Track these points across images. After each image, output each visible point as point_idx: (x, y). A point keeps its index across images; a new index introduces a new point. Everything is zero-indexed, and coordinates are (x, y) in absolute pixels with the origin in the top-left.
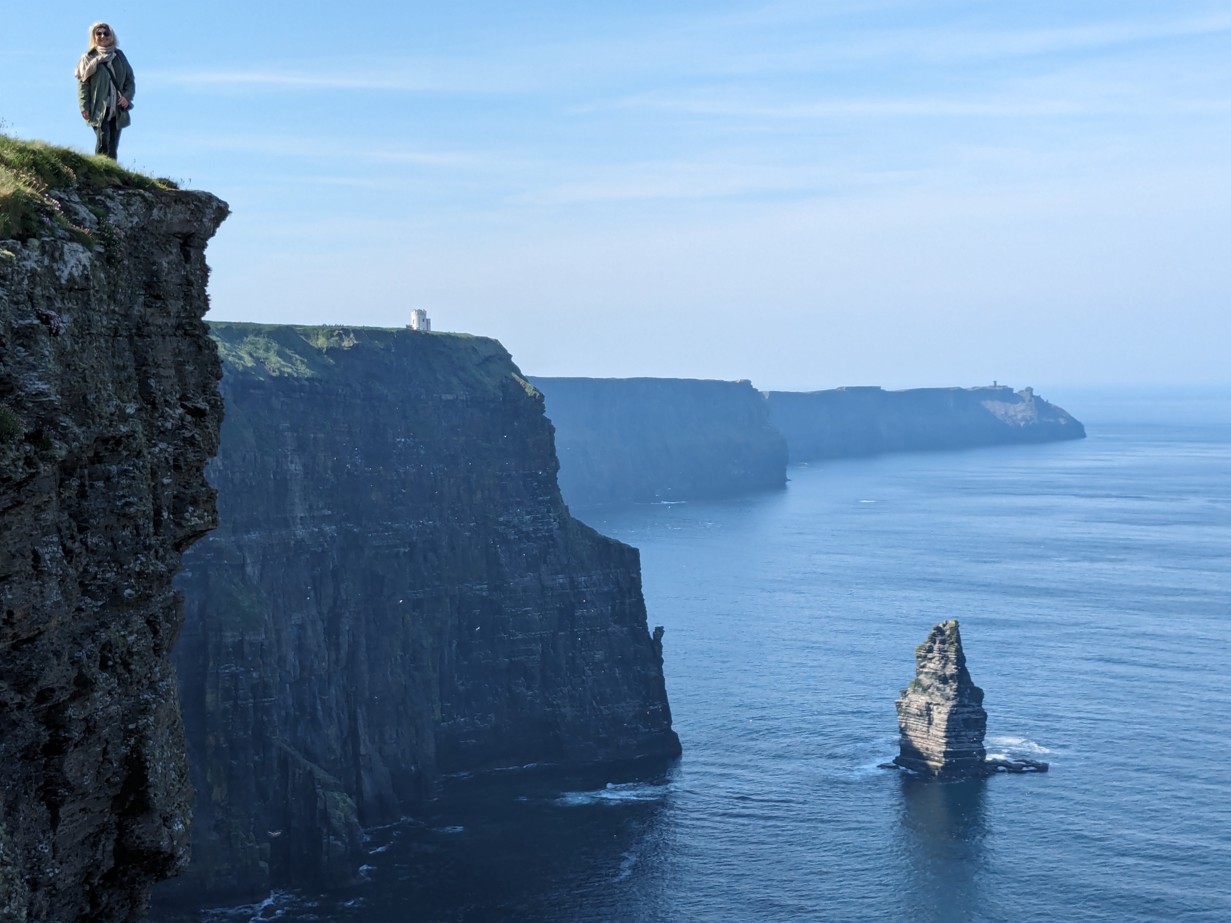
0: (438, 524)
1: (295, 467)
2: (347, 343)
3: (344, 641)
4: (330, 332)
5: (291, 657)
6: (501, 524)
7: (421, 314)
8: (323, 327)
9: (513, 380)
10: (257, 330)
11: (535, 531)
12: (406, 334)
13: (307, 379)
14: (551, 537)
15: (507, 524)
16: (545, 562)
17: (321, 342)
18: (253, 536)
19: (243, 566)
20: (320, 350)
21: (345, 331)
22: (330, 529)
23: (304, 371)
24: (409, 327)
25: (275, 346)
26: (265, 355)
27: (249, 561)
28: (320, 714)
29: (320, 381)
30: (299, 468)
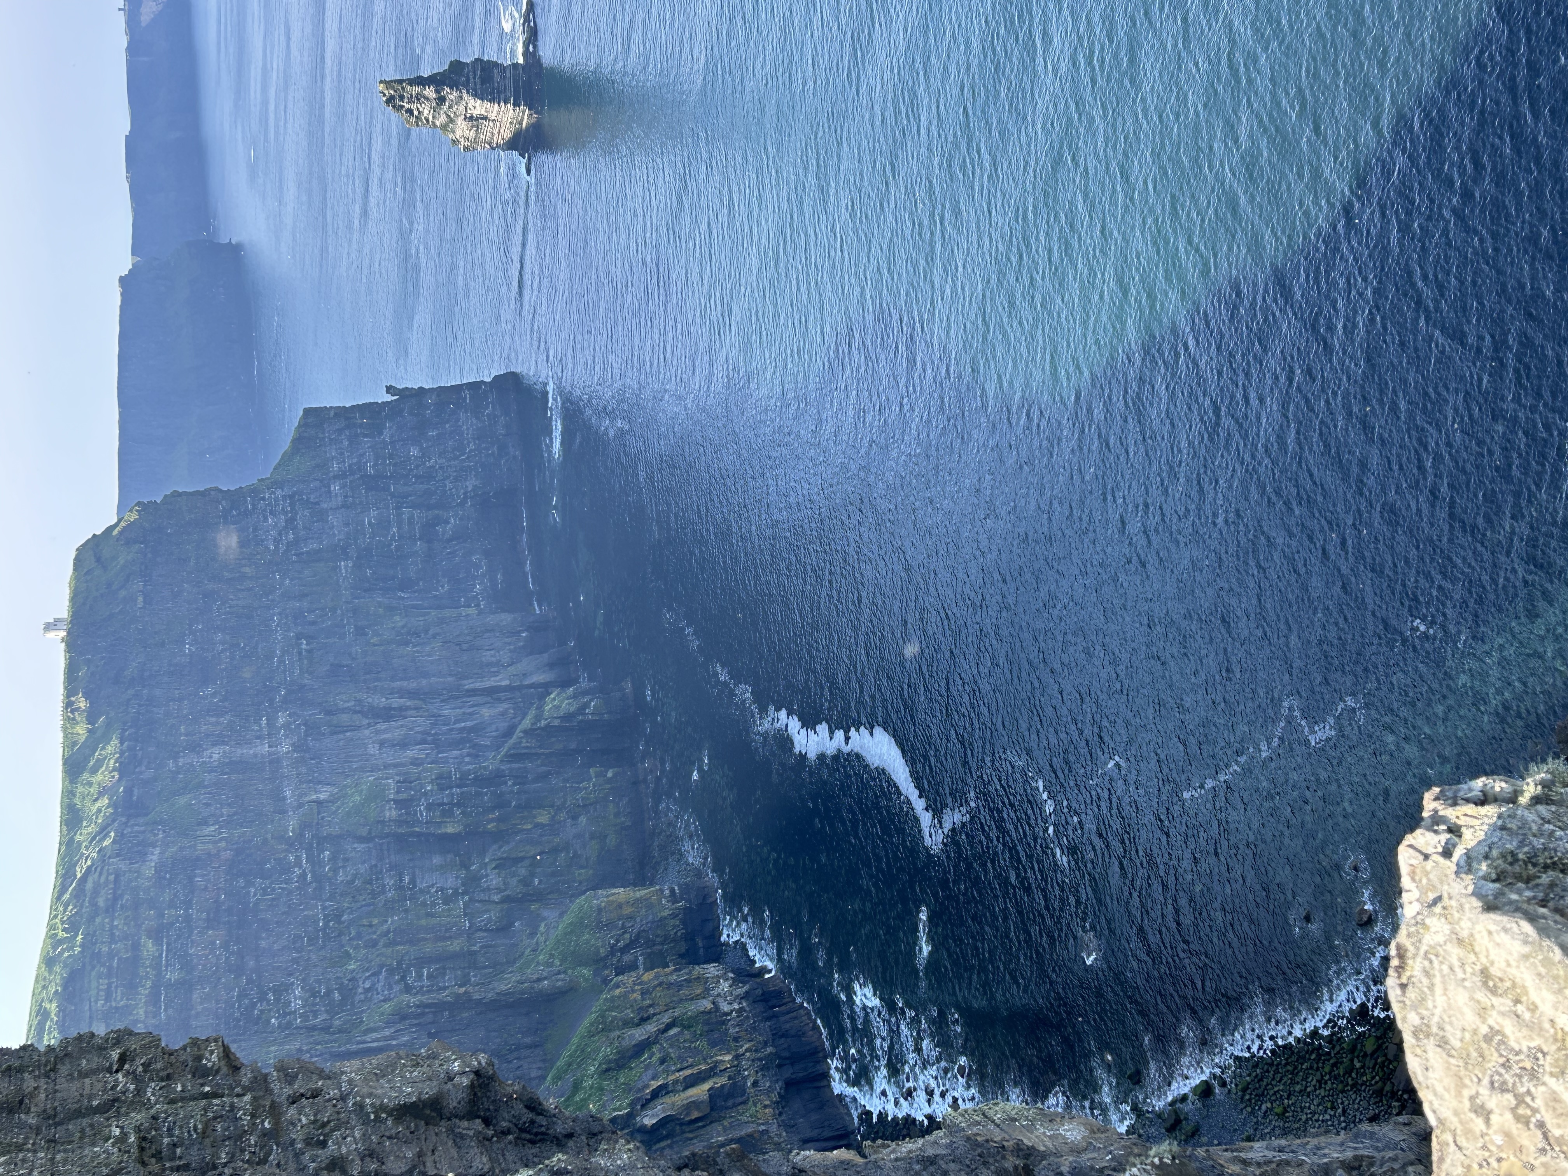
0: (276, 611)
1: (216, 754)
2: (82, 704)
3: (396, 702)
4: (69, 721)
5: (412, 753)
6: (276, 547)
7: (48, 627)
8: (64, 728)
9: (121, 533)
10: (68, 794)
11: (286, 513)
12: (71, 644)
13: (122, 743)
14: (291, 497)
15: (277, 542)
16: (317, 503)
17: (81, 730)
18: (288, 793)
19: (319, 803)
20: (90, 731)
21: (68, 705)
22: (282, 719)
23: (112, 747)
24: (63, 640)
25: (85, 776)
26: (95, 786)
27: (314, 797)
28: (469, 724)
29: (124, 730)
30: (216, 750)
